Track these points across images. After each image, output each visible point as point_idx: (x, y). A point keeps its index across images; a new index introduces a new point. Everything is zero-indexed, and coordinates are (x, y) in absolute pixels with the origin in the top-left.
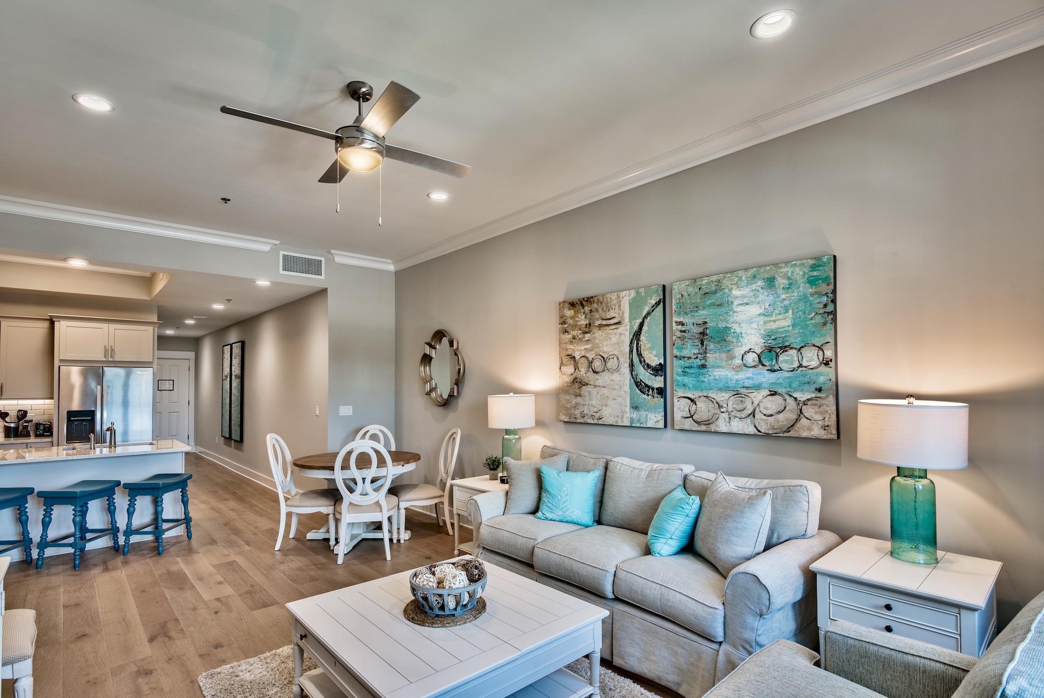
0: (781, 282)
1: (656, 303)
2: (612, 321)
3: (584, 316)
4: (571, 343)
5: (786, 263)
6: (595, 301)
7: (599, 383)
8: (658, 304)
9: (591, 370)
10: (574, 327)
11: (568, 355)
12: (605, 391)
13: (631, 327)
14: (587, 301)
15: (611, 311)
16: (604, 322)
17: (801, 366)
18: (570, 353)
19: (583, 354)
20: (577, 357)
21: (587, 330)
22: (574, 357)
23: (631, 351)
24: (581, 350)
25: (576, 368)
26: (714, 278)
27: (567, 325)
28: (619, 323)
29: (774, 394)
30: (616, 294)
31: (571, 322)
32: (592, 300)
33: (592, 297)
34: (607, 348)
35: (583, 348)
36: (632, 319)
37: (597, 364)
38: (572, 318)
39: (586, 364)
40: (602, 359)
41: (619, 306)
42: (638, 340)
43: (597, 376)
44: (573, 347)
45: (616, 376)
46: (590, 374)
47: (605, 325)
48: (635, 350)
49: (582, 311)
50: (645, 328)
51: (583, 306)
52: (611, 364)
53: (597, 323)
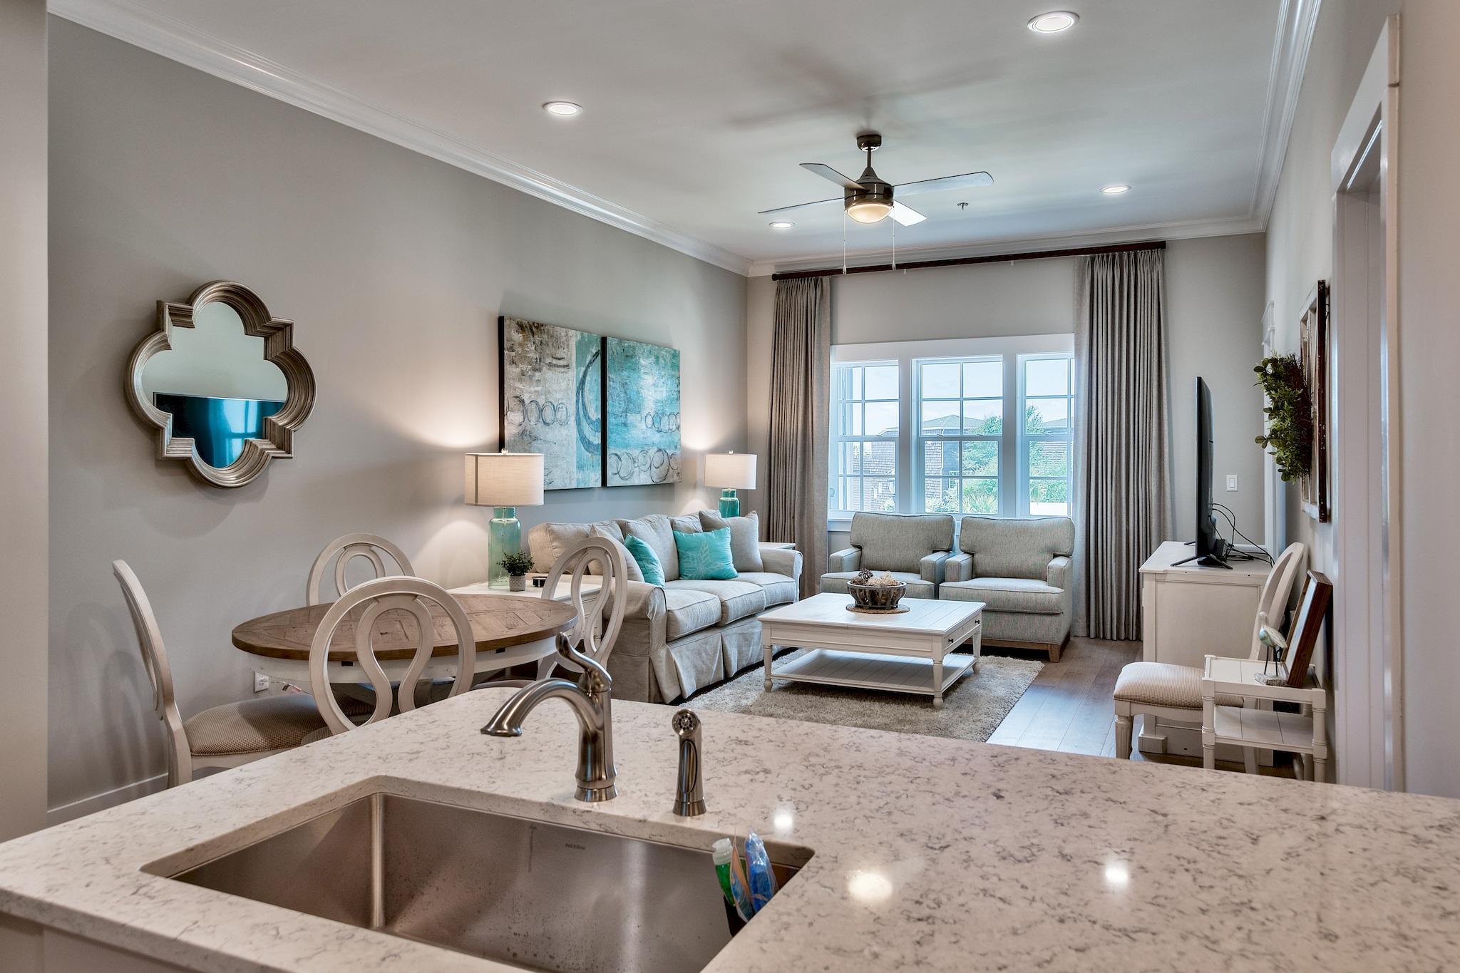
0: (661, 361)
1: (596, 353)
2: (562, 363)
3: (533, 348)
4: (520, 380)
5: (664, 347)
6: (546, 331)
7: (550, 437)
8: (597, 354)
9: (541, 421)
10: (524, 358)
11: (516, 397)
12: (556, 448)
13: (577, 374)
14: (537, 328)
15: (561, 350)
16: (555, 362)
17: (669, 429)
18: (518, 394)
19: (533, 397)
20: (527, 402)
21: (537, 367)
22: (523, 401)
23: (577, 401)
24: (530, 393)
25: (525, 413)
26: (631, 344)
27: (514, 354)
28: (567, 366)
29: (660, 450)
30: (565, 329)
31: (520, 350)
32: (542, 328)
33: (542, 325)
34: (556, 397)
35: (532, 389)
36: (579, 364)
37: (548, 414)
38: (521, 345)
39: (536, 414)
40: (552, 406)
41: (568, 345)
42: (583, 389)
43: (547, 429)
44: (521, 387)
45: (564, 431)
46: (540, 424)
47: (555, 365)
48: (580, 401)
49: (532, 338)
50: (588, 378)
51: (533, 334)
52: (561, 415)
53: (549, 360)
